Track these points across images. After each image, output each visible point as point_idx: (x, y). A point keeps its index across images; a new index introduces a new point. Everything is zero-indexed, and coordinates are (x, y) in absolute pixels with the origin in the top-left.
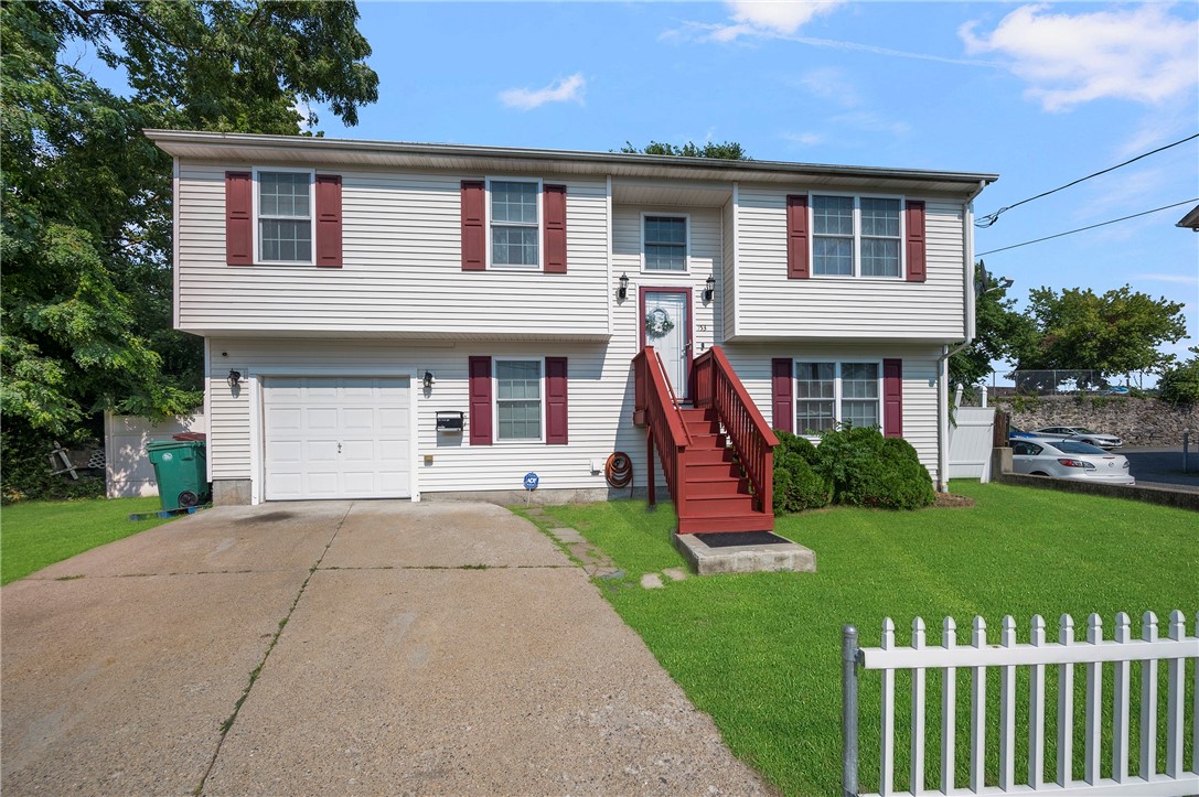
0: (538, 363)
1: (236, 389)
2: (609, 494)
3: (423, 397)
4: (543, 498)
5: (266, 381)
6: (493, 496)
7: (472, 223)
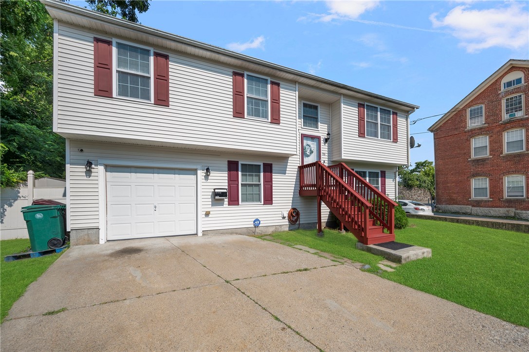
0: (259, 166)
1: (89, 173)
2: (289, 227)
3: (204, 181)
4: (261, 231)
5: (109, 168)
6: (239, 231)
7: (238, 94)
